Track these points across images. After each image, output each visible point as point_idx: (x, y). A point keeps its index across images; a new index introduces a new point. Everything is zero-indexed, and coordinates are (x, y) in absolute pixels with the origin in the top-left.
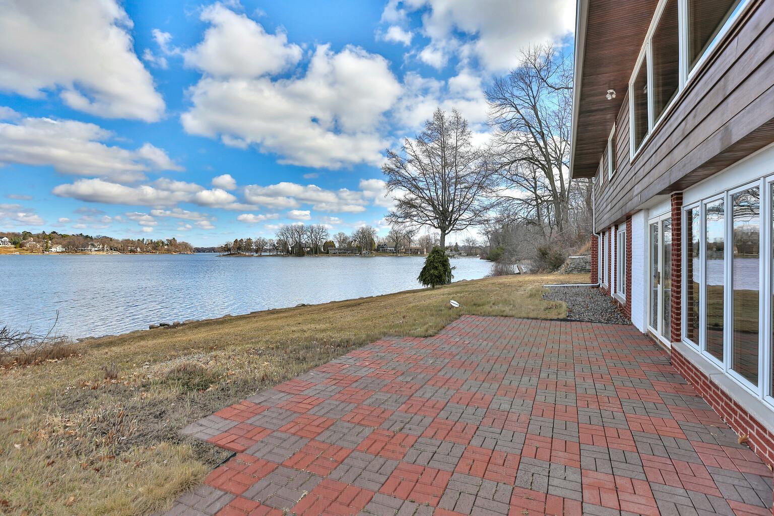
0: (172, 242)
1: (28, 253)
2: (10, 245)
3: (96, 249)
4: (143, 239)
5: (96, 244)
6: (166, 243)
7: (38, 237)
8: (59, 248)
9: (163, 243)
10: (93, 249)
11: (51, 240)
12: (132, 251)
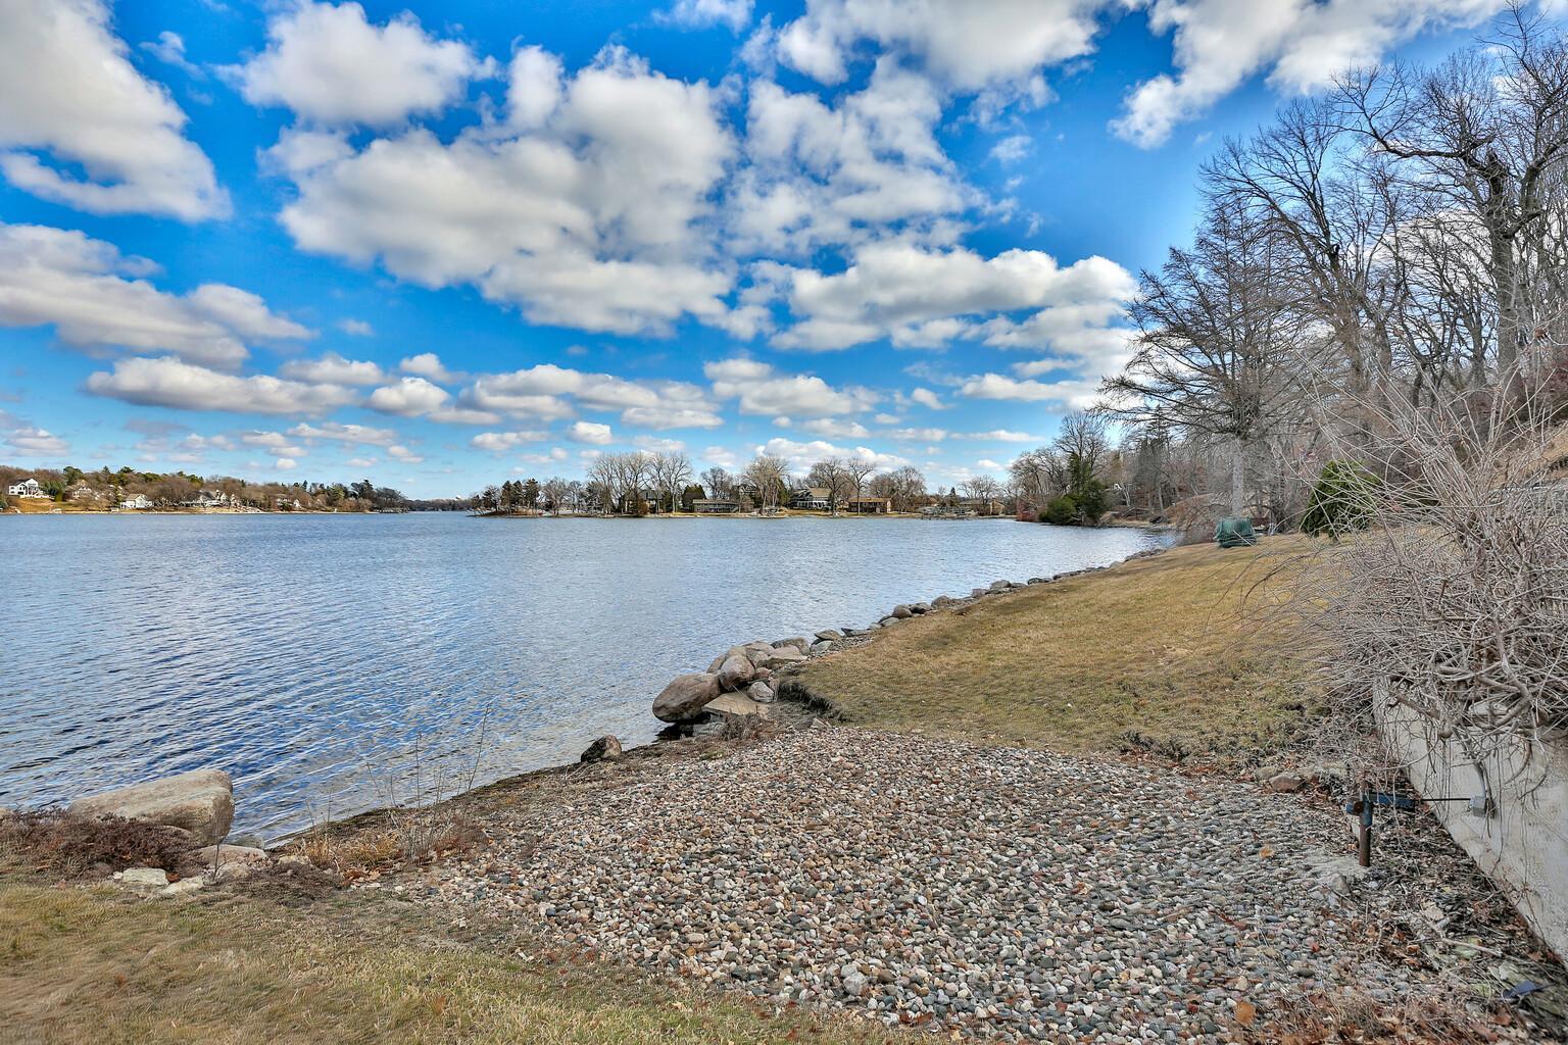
0: (364, 490)
1: (78, 511)
2: (40, 495)
3: (214, 502)
4: (305, 483)
5: (213, 493)
6: (351, 489)
7: (98, 479)
8: (140, 501)
9: (346, 491)
10: (208, 503)
11: (123, 485)
12: (284, 507)
